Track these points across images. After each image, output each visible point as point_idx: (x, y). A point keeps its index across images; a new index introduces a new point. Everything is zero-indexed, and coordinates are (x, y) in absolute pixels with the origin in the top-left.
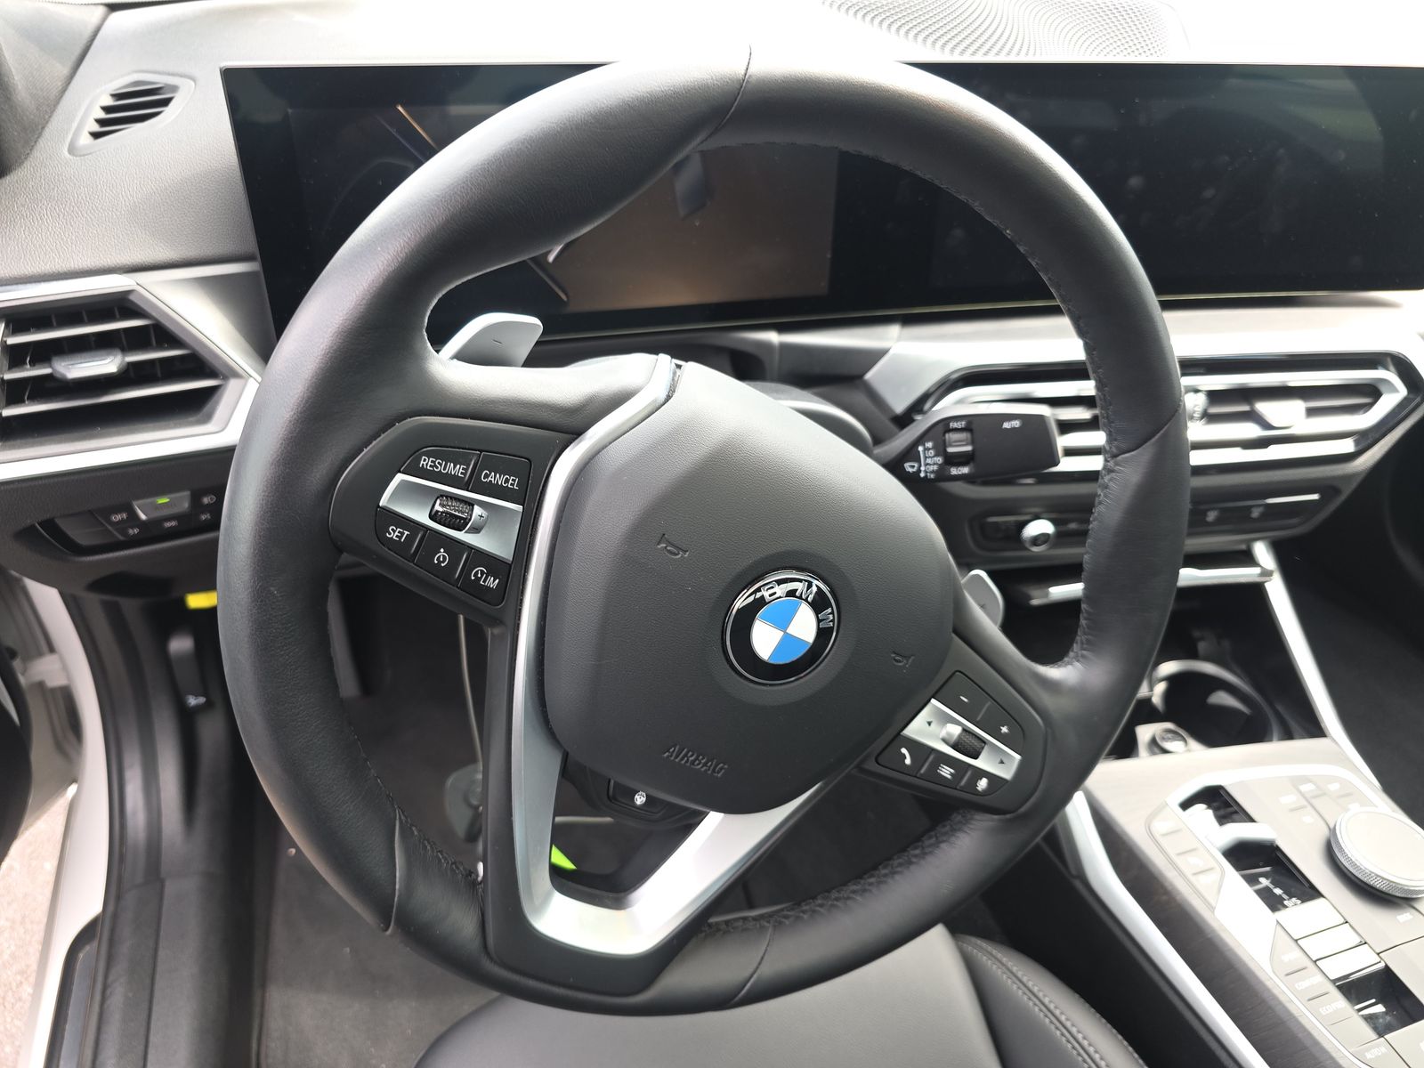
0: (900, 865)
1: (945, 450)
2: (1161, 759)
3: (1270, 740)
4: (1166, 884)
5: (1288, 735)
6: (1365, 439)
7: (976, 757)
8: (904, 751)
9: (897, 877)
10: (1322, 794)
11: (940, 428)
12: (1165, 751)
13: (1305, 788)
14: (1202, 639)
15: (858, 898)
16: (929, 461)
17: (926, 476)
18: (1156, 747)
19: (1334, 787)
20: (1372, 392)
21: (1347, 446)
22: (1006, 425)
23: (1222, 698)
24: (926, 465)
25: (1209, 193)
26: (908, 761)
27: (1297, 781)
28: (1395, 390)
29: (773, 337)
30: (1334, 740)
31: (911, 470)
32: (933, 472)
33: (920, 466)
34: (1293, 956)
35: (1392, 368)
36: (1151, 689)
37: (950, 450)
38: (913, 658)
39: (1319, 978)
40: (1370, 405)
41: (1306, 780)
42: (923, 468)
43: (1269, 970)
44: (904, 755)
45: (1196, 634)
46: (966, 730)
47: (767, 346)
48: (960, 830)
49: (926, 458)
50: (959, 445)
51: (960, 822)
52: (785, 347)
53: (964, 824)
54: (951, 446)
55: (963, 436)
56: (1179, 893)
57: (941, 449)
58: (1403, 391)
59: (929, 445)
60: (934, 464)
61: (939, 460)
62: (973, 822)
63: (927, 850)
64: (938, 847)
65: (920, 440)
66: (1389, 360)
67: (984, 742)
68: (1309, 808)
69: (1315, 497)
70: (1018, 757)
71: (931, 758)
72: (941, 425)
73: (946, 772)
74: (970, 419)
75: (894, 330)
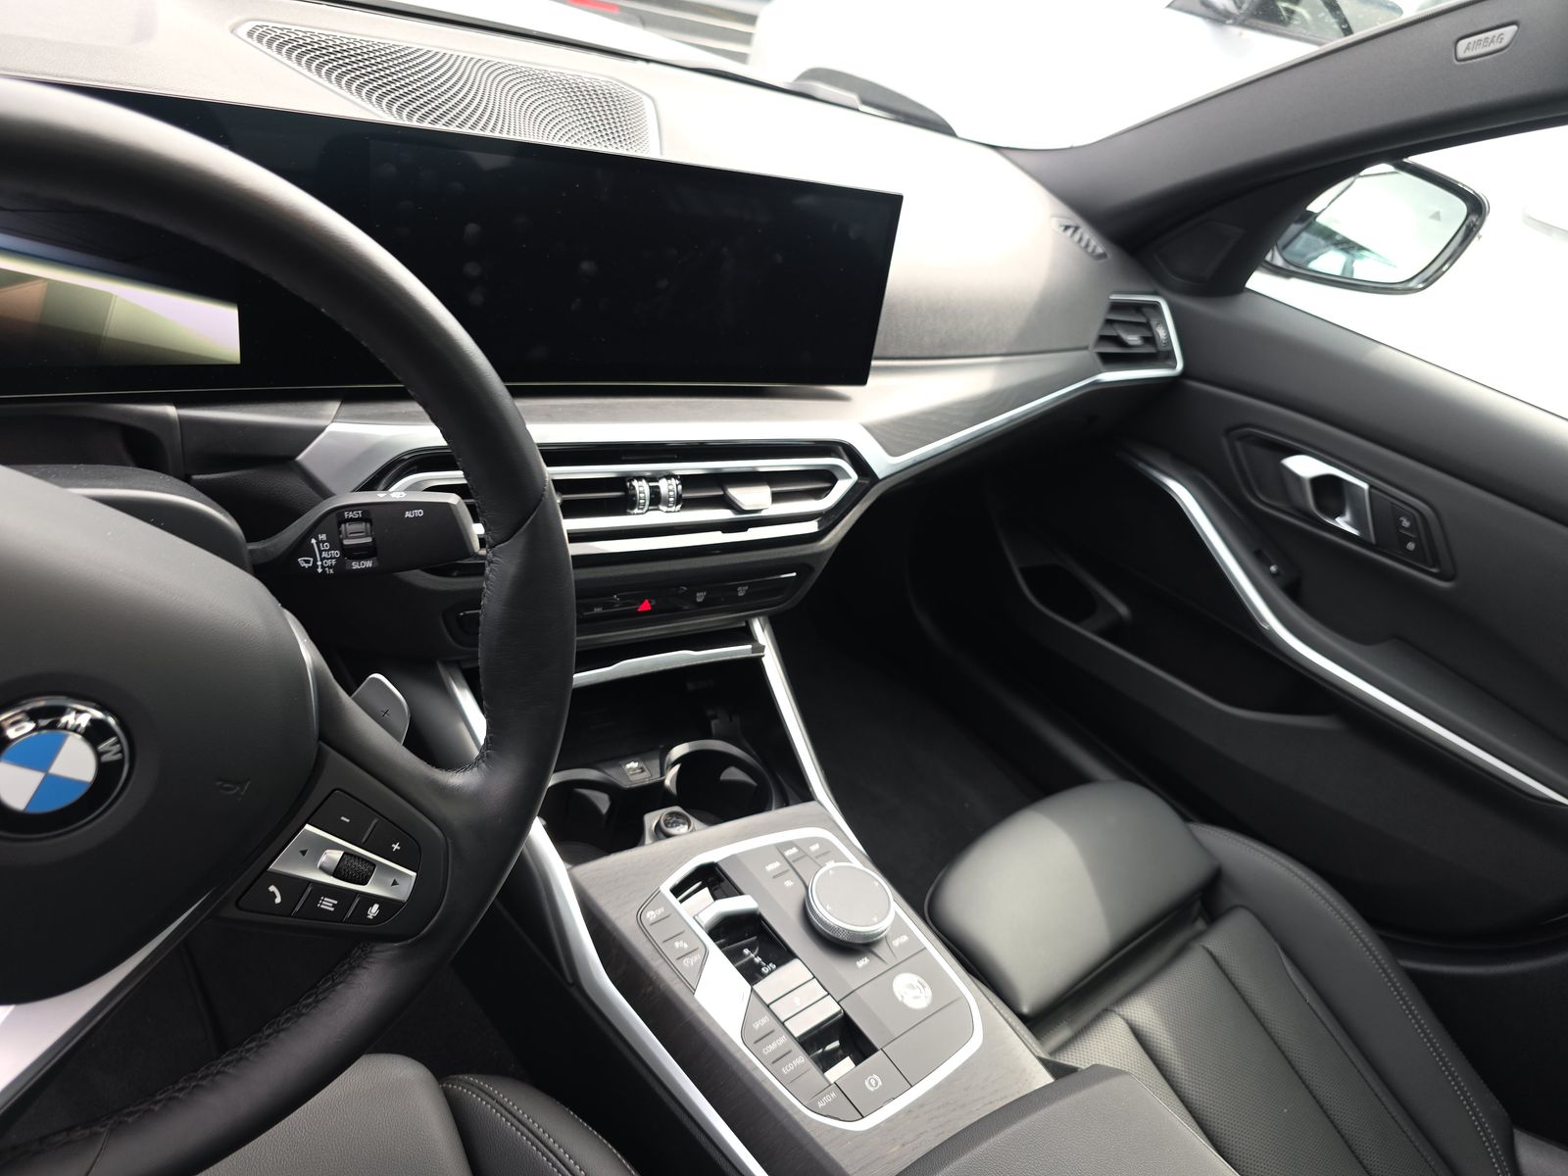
0: (288, 1020)
1: (342, 543)
2: (666, 844)
3: (770, 809)
4: (651, 974)
5: (785, 802)
6: (828, 520)
7: (364, 883)
8: (272, 888)
9: (282, 1035)
10: (803, 854)
11: (333, 517)
12: (668, 836)
13: (790, 852)
14: (715, 717)
15: (231, 1071)
16: (324, 555)
17: (324, 572)
18: (661, 833)
19: (815, 847)
20: (829, 477)
21: (811, 527)
22: (408, 514)
23: (732, 774)
24: (322, 560)
25: (663, 284)
26: (278, 900)
27: (781, 848)
28: (848, 477)
29: (171, 411)
30: (819, 802)
31: (306, 565)
32: (330, 567)
33: (315, 561)
34: (764, 1021)
35: (845, 457)
36: (662, 774)
37: (346, 542)
38: (249, 783)
39: (783, 1039)
40: (831, 488)
41: (790, 844)
42: (319, 563)
43: (739, 1041)
44: (273, 893)
45: (710, 713)
46: (348, 854)
47: (165, 420)
48: (359, 966)
49: (321, 552)
50: (356, 535)
51: (359, 957)
52: (183, 421)
53: (364, 959)
54: (347, 538)
55: (361, 526)
56: (662, 980)
57: (336, 543)
58: (854, 477)
59: (323, 537)
60: (331, 558)
61: (336, 553)
62: (373, 955)
63: (320, 997)
64: (334, 991)
65: (312, 531)
66: (840, 448)
67: (373, 864)
68: (792, 871)
69: (794, 574)
70: (414, 874)
71: (309, 889)
72: (334, 514)
73: (328, 904)
74: (364, 508)
75: (333, 407)
